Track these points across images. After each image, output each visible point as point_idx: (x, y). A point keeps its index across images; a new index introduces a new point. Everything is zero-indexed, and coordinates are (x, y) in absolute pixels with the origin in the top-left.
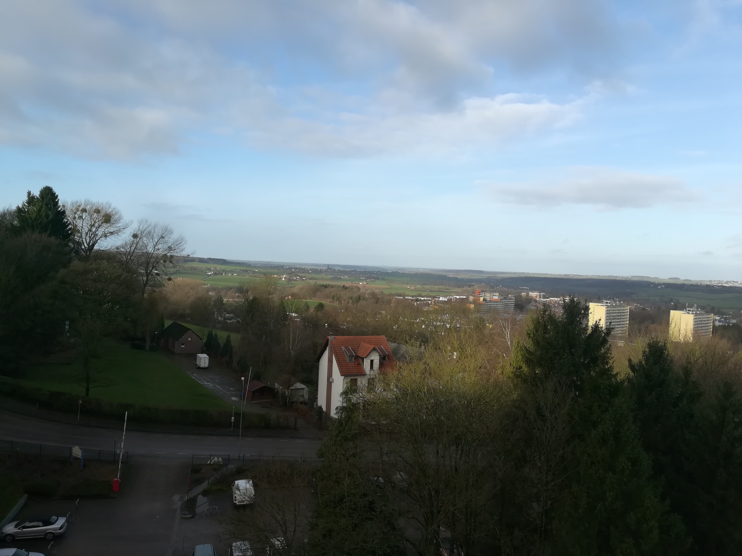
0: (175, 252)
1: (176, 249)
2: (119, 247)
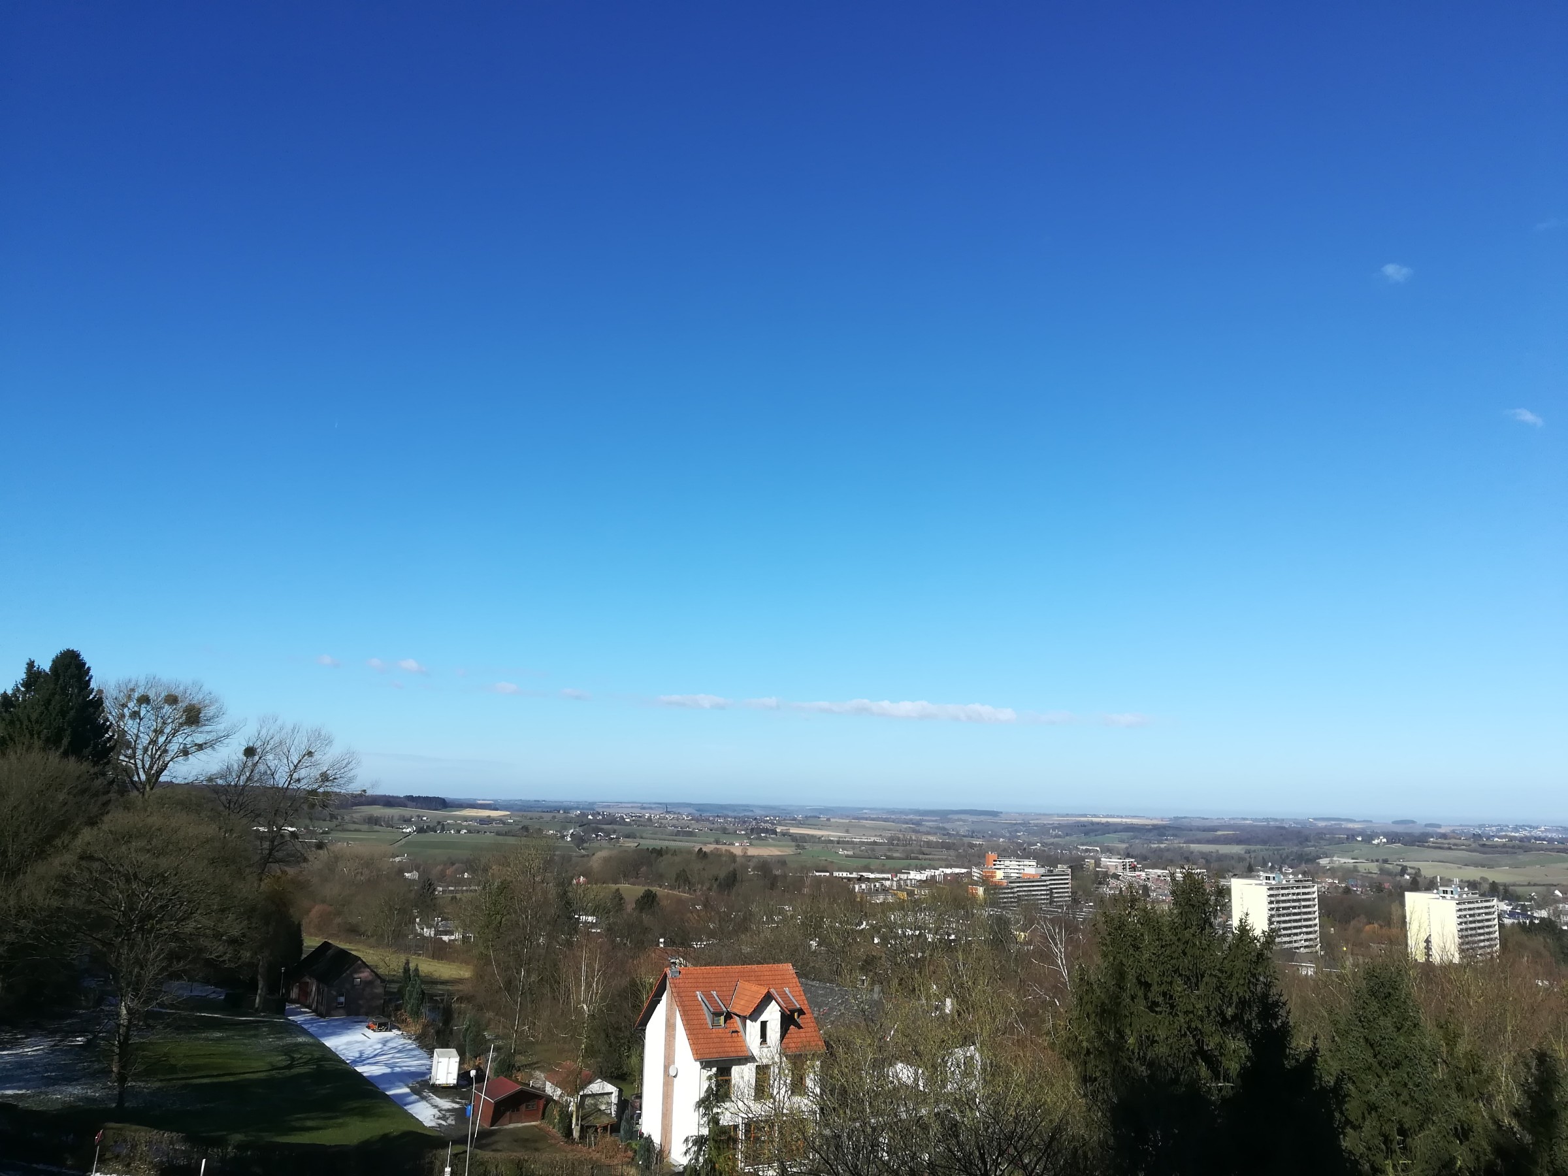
0: (334, 784)
1: (335, 779)
2: (214, 777)
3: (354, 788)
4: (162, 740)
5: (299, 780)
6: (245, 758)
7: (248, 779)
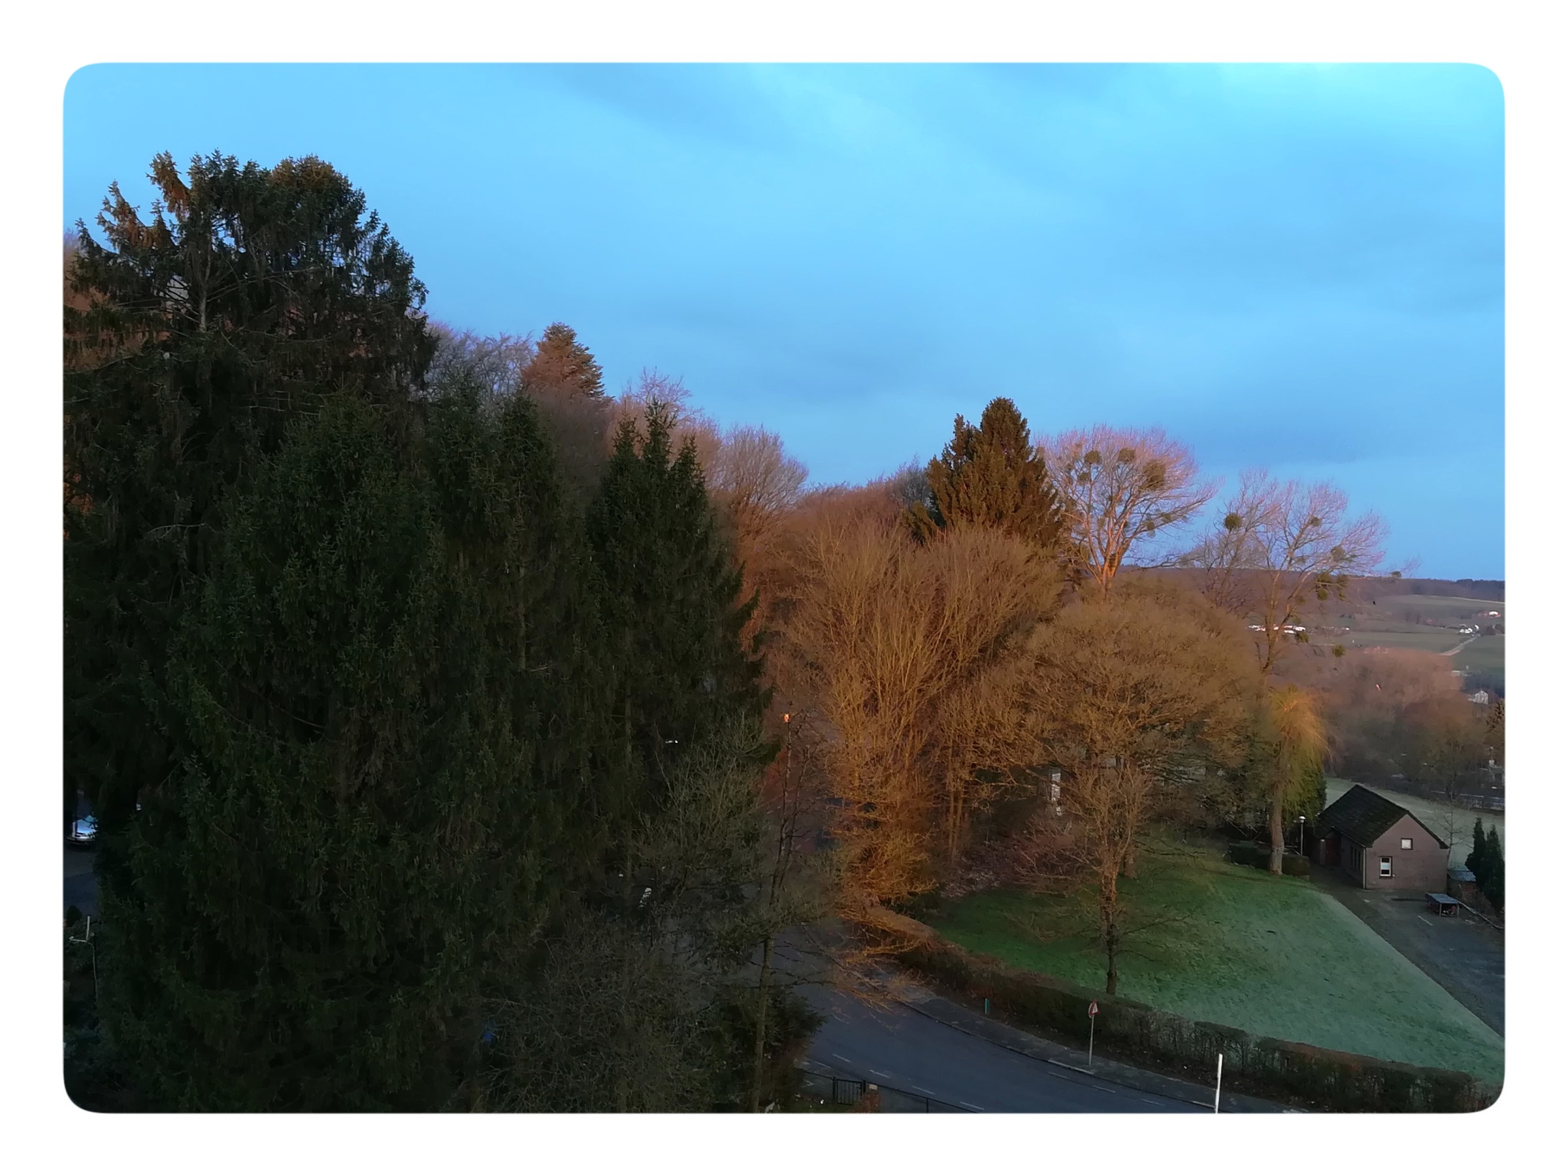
0: (1352, 564)
1: (1354, 556)
2: (1190, 557)
3: (1382, 569)
4: (1119, 509)
5: (1302, 559)
6: (1227, 531)
7: (1235, 559)
